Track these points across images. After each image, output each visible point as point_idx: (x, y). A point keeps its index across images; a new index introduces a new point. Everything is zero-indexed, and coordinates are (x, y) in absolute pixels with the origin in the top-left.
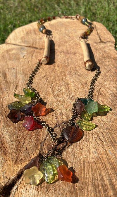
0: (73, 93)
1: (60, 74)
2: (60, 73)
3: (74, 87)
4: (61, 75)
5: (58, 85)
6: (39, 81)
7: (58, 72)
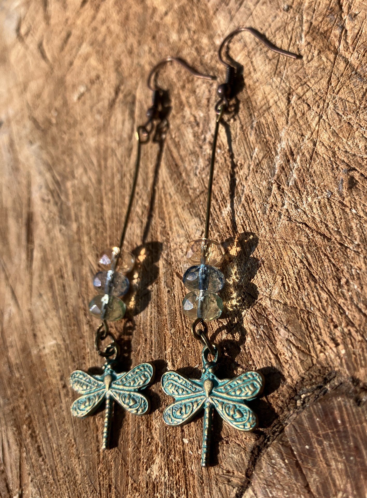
0: (283, 134)
1: (180, 31)
2: (176, 26)
3: (277, 80)
4: (186, 35)
5: (187, 112)
6: (102, 140)
7: (169, 19)
